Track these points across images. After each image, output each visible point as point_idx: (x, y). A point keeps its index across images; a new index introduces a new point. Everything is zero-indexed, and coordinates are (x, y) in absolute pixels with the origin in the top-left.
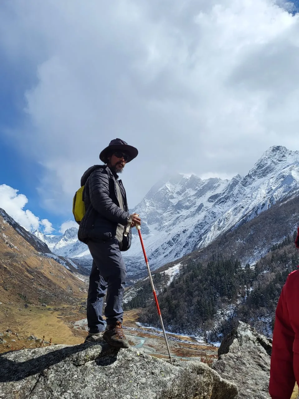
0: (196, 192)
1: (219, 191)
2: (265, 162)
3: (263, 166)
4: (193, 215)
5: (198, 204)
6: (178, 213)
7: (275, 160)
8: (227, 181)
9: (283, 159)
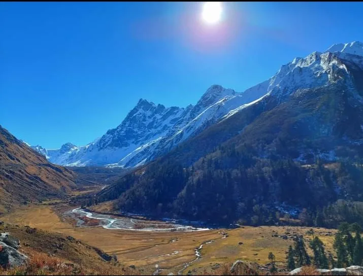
0: (161, 116)
1: (178, 116)
2: (208, 96)
3: (207, 99)
4: (159, 132)
5: (163, 125)
6: (149, 131)
7: (214, 95)
8: (183, 109)
9: (220, 94)
